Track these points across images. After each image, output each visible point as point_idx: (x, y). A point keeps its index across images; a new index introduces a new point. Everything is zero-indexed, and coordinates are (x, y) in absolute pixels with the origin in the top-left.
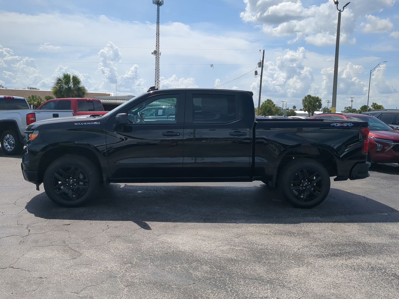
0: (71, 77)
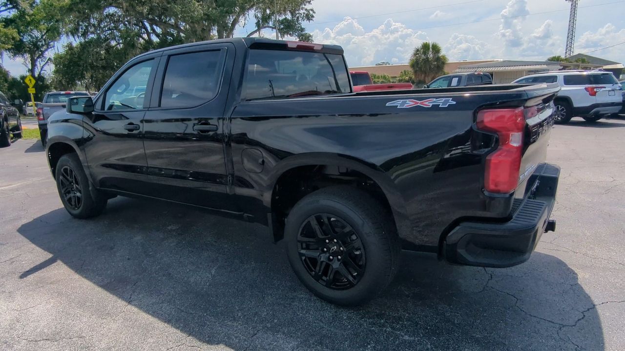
0: (431, 45)
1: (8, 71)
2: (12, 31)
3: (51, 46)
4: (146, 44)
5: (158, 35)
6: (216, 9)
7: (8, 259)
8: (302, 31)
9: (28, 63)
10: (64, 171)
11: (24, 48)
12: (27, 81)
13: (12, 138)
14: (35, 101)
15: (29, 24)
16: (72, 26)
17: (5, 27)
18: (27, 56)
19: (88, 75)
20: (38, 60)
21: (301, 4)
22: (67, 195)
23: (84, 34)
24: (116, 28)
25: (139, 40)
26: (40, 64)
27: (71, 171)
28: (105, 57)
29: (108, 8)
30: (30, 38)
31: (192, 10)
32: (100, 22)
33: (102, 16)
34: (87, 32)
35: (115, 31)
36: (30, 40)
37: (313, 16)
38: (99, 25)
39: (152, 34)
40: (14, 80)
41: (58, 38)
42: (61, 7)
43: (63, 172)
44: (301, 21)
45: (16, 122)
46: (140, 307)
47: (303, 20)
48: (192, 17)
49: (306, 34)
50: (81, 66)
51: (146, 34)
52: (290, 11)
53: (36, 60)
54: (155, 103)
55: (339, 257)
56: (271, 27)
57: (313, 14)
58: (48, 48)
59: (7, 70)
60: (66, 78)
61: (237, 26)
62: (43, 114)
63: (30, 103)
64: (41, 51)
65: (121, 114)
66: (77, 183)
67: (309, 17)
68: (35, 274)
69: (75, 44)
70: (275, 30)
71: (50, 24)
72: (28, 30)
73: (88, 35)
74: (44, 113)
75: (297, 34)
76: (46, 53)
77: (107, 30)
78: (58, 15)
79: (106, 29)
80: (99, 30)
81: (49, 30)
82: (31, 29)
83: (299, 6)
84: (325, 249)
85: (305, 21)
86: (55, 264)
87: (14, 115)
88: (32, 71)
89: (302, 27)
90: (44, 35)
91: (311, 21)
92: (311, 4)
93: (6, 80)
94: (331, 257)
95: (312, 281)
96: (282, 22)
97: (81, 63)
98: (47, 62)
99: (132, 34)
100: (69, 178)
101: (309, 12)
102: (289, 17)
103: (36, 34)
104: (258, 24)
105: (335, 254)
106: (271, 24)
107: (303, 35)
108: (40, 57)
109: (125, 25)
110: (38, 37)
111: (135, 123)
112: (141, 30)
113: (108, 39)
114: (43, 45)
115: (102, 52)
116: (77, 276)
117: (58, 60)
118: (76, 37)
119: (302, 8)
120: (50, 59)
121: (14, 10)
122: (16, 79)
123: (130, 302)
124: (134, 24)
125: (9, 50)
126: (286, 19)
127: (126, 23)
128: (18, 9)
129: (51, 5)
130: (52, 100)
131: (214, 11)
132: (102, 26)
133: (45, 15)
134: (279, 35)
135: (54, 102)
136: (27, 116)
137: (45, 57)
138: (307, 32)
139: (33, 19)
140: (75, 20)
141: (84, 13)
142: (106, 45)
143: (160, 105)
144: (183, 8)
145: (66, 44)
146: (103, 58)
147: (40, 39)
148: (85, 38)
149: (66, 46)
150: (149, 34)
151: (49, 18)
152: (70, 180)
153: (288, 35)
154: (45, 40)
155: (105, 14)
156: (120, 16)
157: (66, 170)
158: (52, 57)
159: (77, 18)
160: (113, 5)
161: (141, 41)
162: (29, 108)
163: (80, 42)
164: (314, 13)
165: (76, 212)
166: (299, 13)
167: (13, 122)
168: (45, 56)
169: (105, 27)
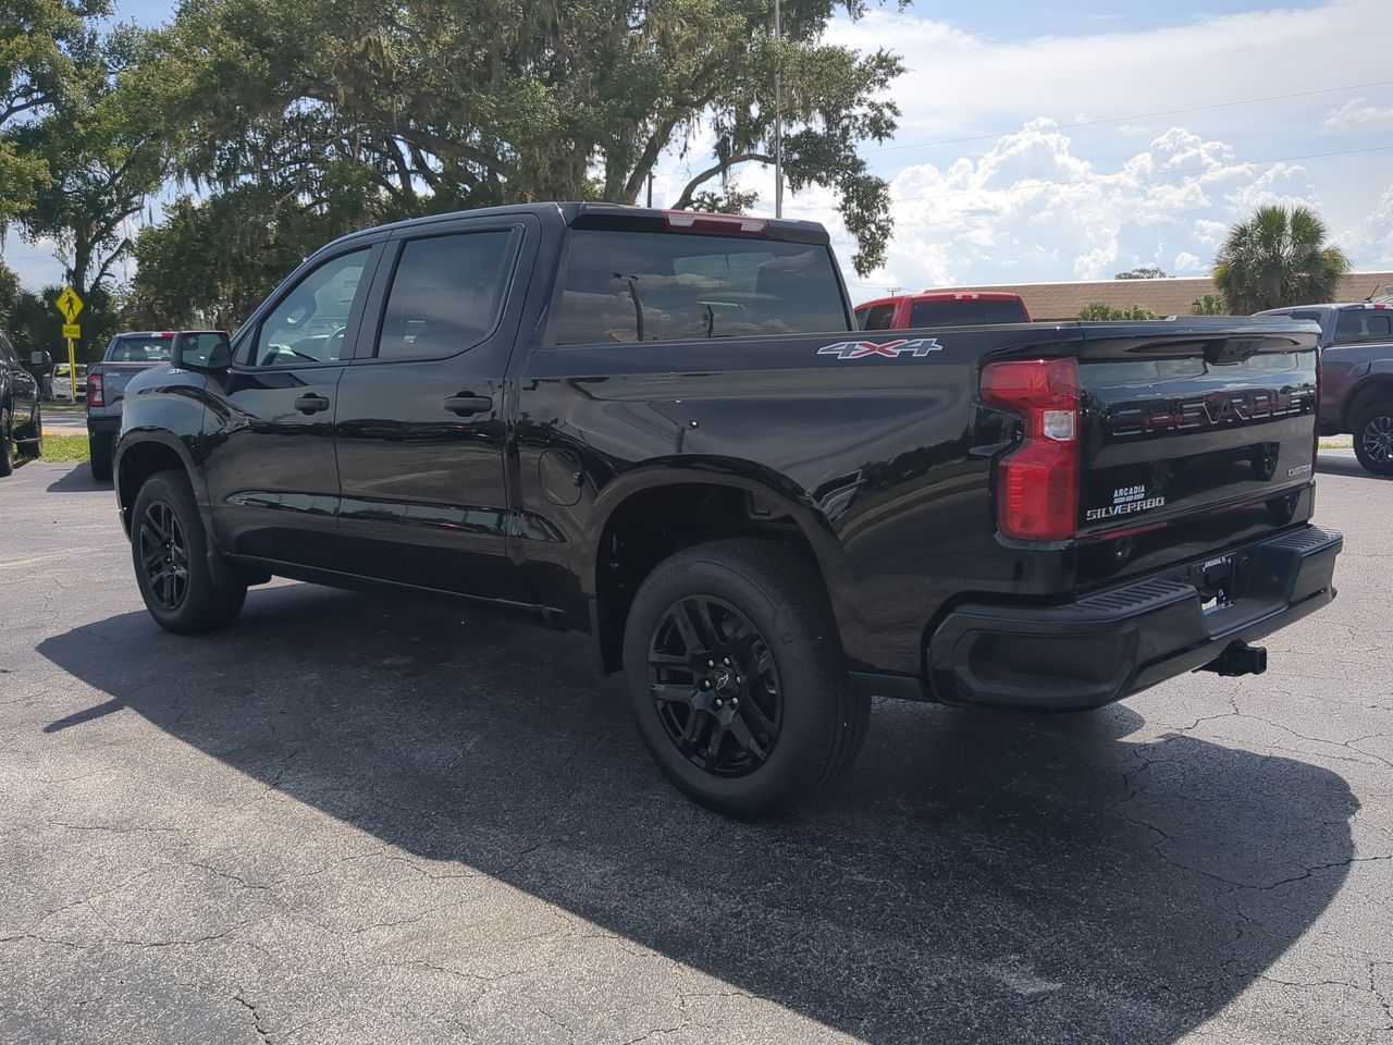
0: (1289, 215)
1: (13, 276)
2: (36, 165)
3: (134, 206)
4: (394, 201)
5: (430, 178)
6: (595, 104)
7: (20, 697)
8: (855, 171)
9: (68, 254)
10: (152, 514)
11: (62, 211)
12: (62, 304)
13: (16, 458)
14: (76, 362)
15: (81, 144)
16: (193, 150)
17: (19, 152)
18: (69, 233)
19: (226, 290)
20: (96, 246)
21: (858, 88)
22: (154, 572)
23: (226, 175)
24: (314, 156)
25: (377, 191)
26: (100, 257)
27: (169, 513)
28: (276, 240)
29: (298, 98)
30: (79, 182)
31: (529, 106)
32: (271, 139)
33: (278, 123)
34: (235, 169)
35: (311, 165)
36: (79, 190)
37: (892, 126)
38: (268, 147)
39: (412, 176)
40: (28, 298)
41: (154, 183)
42: (170, 99)
43: (149, 515)
44: (854, 141)
45: (28, 414)
46: (297, 795)
47: (863, 138)
48: (525, 130)
49: (869, 178)
50: (208, 264)
51: (397, 175)
52: (823, 111)
53: (91, 247)
54: (366, 349)
55: (735, 700)
56: (759, 158)
57: (895, 120)
58: (125, 213)
59: (12, 271)
60: (166, 299)
61: (662, 155)
62: (102, 390)
63: (63, 367)
64: (106, 220)
65: (290, 374)
66: (179, 543)
67: (880, 127)
68: (78, 726)
69: (196, 203)
70: (772, 168)
71: (137, 143)
72: (77, 162)
73: (237, 177)
74: (105, 389)
75: (839, 178)
76: (120, 224)
77: (289, 163)
78: (160, 120)
79: (288, 159)
80: (268, 163)
81: (133, 161)
82: (85, 157)
83: (852, 95)
84: (707, 683)
85: (868, 139)
86: (121, 712)
87: (27, 395)
88: (76, 276)
89: (859, 157)
90: (118, 175)
91: (886, 140)
92: (888, 87)
93: (7, 302)
94: (719, 702)
95: (677, 760)
96: (794, 143)
97: (211, 256)
98: (119, 252)
99: (355, 176)
100: (160, 530)
101: (880, 111)
102: (818, 125)
103: (99, 171)
104: (721, 149)
105: (726, 693)
106: (761, 149)
107: (857, 182)
108: (102, 239)
109: (341, 147)
110: (102, 181)
111: (318, 395)
112: (385, 164)
113: (290, 187)
114: (112, 204)
115: (269, 226)
116: (167, 736)
117: (149, 248)
118: (202, 179)
119: (859, 100)
120: (127, 243)
121: (46, 106)
122: (34, 297)
123: (276, 786)
124: (367, 146)
125: (22, 216)
126: (808, 132)
127: (345, 141)
128: (57, 103)
129: (146, 93)
130: (127, 355)
131: (591, 110)
132: (277, 150)
133: (125, 120)
134: (786, 182)
135: (131, 360)
136: (54, 402)
137: (115, 239)
138: (872, 171)
139: (94, 130)
140: (205, 134)
141: (230, 115)
142: (284, 205)
143: (376, 355)
144: (503, 101)
145: (172, 202)
146: (272, 242)
147: (107, 186)
148: (227, 185)
149: (174, 208)
150: (405, 176)
151: (138, 126)
152: (165, 535)
153: (814, 182)
154: (118, 189)
155: (287, 115)
156: (327, 123)
157: (156, 511)
158: (134, 235)
159: (211, 127)
160: (312, 91)
161: (384, 193)
162: (59, 379)
163: (213, 197)
164: (896, 113)
165: (173, 616)
166: (849, 117)
167: (22, 414)
168: (114, 233)
169: (284, 152)
